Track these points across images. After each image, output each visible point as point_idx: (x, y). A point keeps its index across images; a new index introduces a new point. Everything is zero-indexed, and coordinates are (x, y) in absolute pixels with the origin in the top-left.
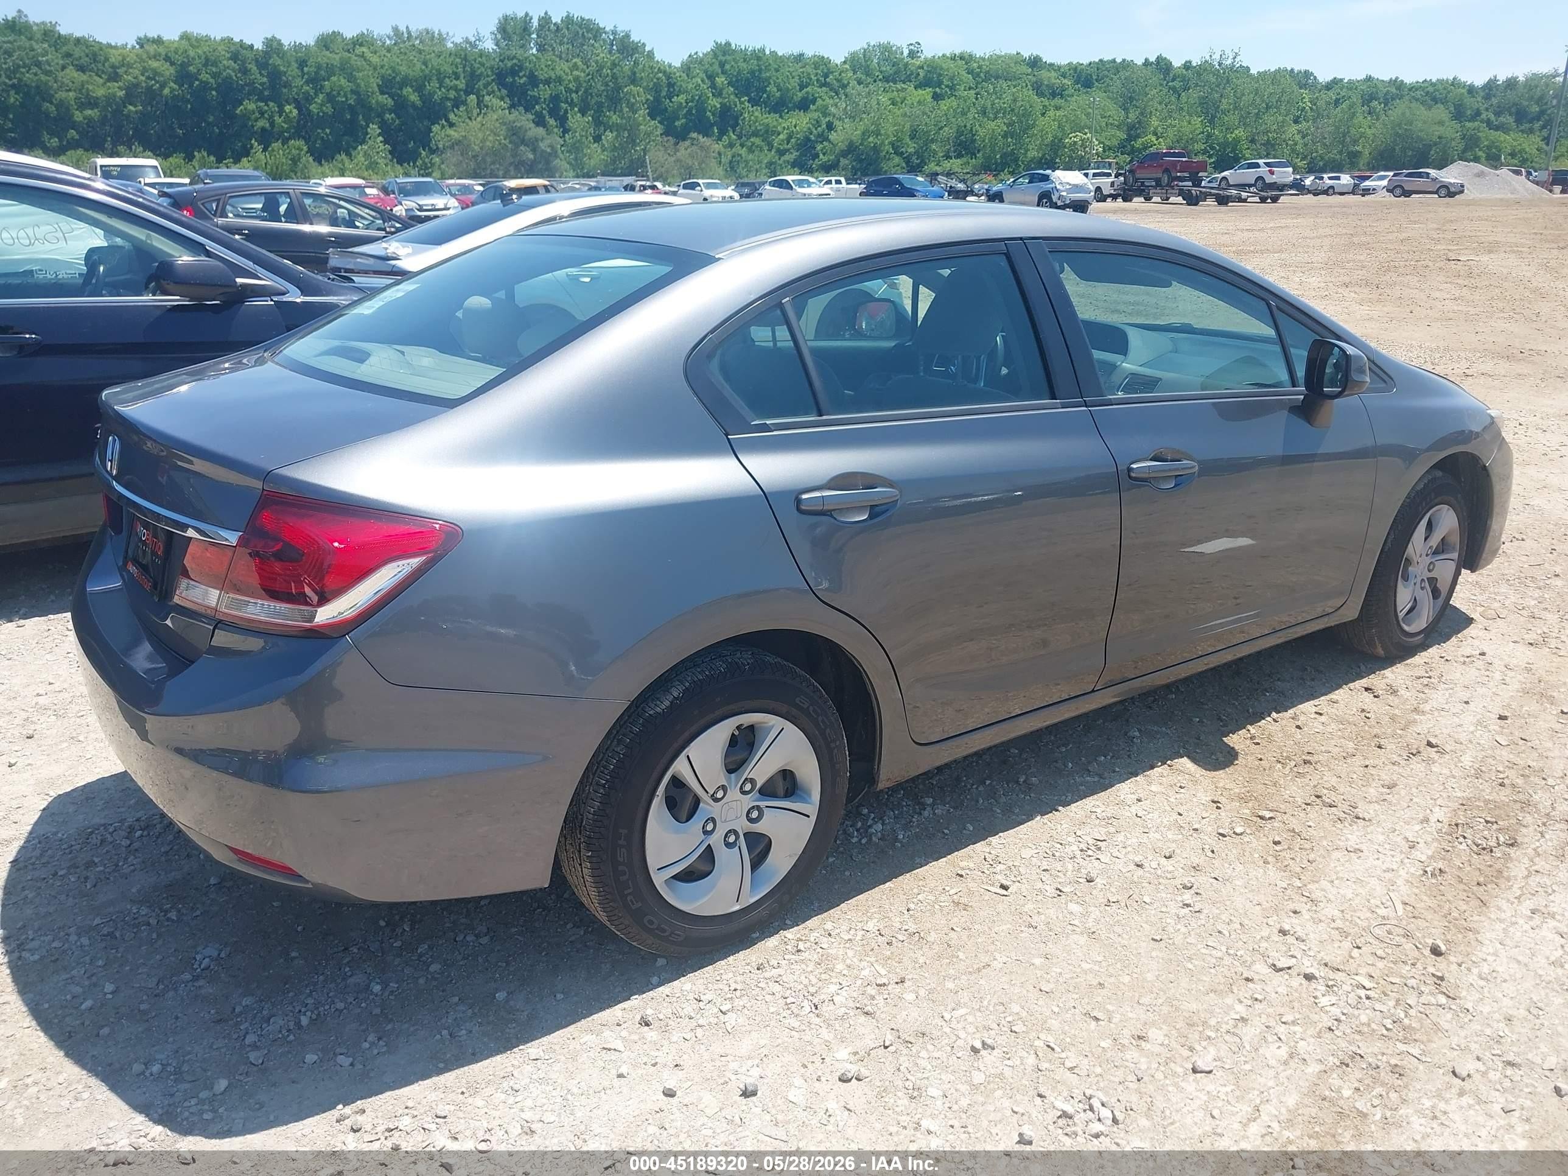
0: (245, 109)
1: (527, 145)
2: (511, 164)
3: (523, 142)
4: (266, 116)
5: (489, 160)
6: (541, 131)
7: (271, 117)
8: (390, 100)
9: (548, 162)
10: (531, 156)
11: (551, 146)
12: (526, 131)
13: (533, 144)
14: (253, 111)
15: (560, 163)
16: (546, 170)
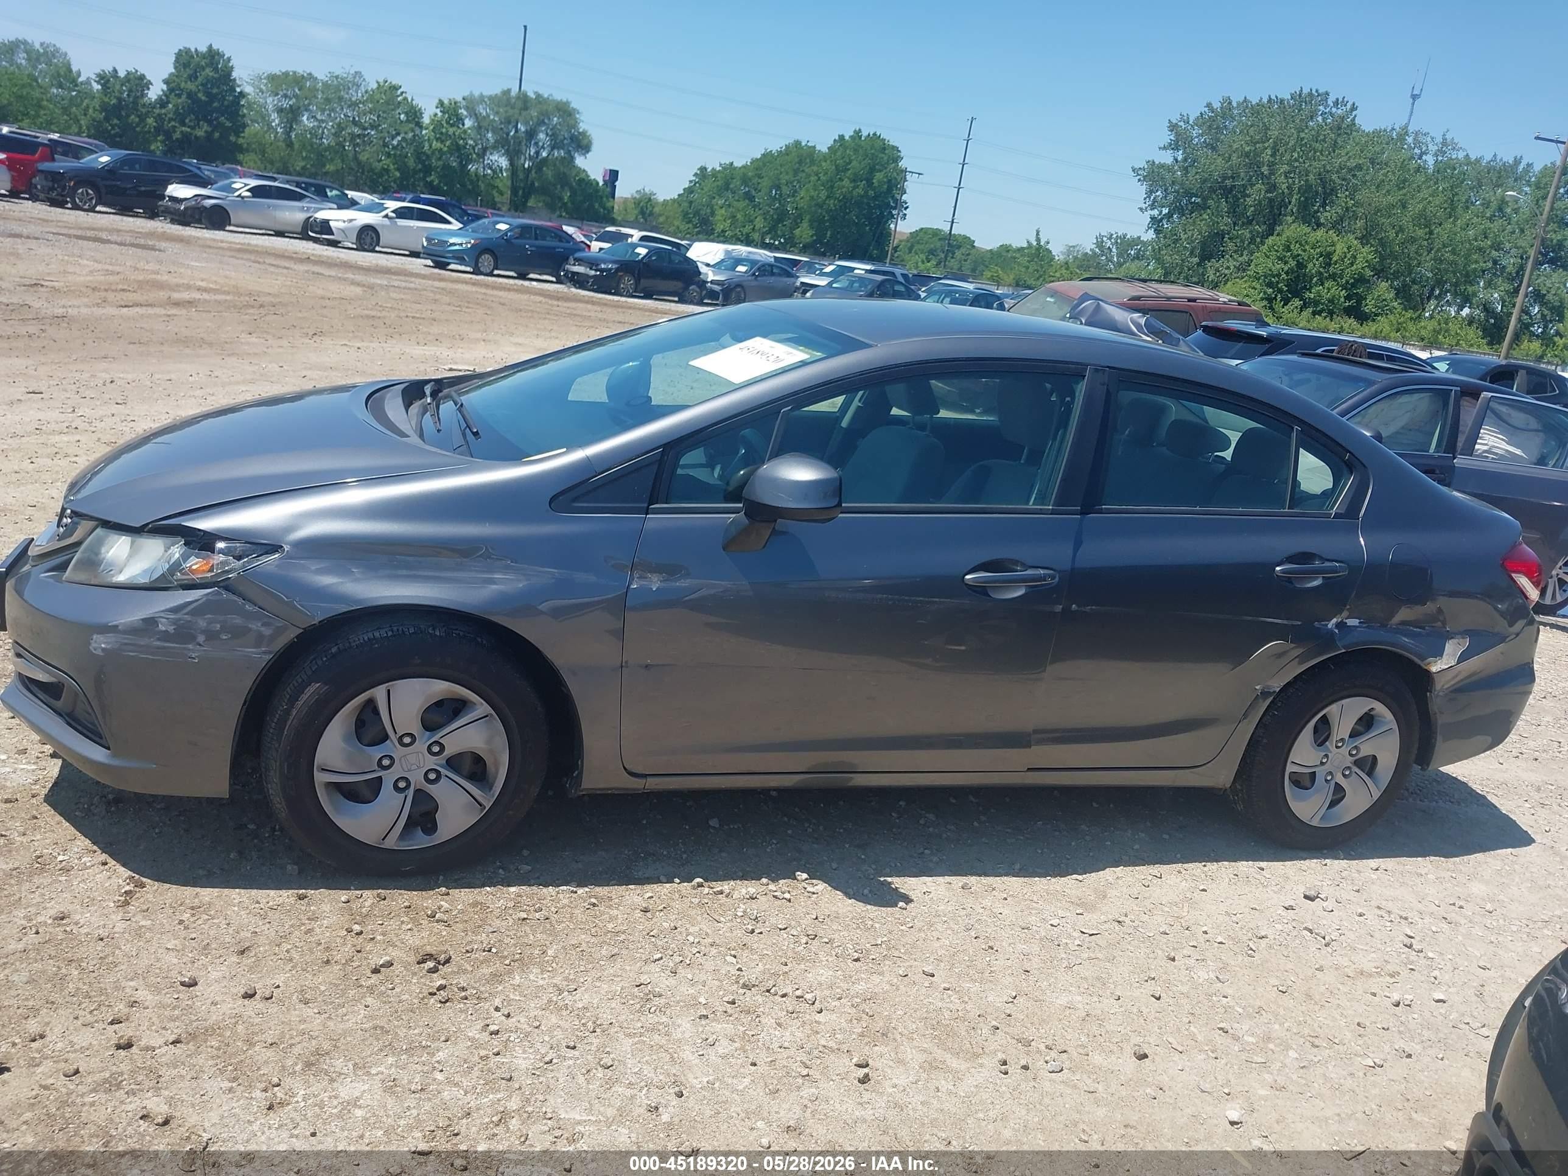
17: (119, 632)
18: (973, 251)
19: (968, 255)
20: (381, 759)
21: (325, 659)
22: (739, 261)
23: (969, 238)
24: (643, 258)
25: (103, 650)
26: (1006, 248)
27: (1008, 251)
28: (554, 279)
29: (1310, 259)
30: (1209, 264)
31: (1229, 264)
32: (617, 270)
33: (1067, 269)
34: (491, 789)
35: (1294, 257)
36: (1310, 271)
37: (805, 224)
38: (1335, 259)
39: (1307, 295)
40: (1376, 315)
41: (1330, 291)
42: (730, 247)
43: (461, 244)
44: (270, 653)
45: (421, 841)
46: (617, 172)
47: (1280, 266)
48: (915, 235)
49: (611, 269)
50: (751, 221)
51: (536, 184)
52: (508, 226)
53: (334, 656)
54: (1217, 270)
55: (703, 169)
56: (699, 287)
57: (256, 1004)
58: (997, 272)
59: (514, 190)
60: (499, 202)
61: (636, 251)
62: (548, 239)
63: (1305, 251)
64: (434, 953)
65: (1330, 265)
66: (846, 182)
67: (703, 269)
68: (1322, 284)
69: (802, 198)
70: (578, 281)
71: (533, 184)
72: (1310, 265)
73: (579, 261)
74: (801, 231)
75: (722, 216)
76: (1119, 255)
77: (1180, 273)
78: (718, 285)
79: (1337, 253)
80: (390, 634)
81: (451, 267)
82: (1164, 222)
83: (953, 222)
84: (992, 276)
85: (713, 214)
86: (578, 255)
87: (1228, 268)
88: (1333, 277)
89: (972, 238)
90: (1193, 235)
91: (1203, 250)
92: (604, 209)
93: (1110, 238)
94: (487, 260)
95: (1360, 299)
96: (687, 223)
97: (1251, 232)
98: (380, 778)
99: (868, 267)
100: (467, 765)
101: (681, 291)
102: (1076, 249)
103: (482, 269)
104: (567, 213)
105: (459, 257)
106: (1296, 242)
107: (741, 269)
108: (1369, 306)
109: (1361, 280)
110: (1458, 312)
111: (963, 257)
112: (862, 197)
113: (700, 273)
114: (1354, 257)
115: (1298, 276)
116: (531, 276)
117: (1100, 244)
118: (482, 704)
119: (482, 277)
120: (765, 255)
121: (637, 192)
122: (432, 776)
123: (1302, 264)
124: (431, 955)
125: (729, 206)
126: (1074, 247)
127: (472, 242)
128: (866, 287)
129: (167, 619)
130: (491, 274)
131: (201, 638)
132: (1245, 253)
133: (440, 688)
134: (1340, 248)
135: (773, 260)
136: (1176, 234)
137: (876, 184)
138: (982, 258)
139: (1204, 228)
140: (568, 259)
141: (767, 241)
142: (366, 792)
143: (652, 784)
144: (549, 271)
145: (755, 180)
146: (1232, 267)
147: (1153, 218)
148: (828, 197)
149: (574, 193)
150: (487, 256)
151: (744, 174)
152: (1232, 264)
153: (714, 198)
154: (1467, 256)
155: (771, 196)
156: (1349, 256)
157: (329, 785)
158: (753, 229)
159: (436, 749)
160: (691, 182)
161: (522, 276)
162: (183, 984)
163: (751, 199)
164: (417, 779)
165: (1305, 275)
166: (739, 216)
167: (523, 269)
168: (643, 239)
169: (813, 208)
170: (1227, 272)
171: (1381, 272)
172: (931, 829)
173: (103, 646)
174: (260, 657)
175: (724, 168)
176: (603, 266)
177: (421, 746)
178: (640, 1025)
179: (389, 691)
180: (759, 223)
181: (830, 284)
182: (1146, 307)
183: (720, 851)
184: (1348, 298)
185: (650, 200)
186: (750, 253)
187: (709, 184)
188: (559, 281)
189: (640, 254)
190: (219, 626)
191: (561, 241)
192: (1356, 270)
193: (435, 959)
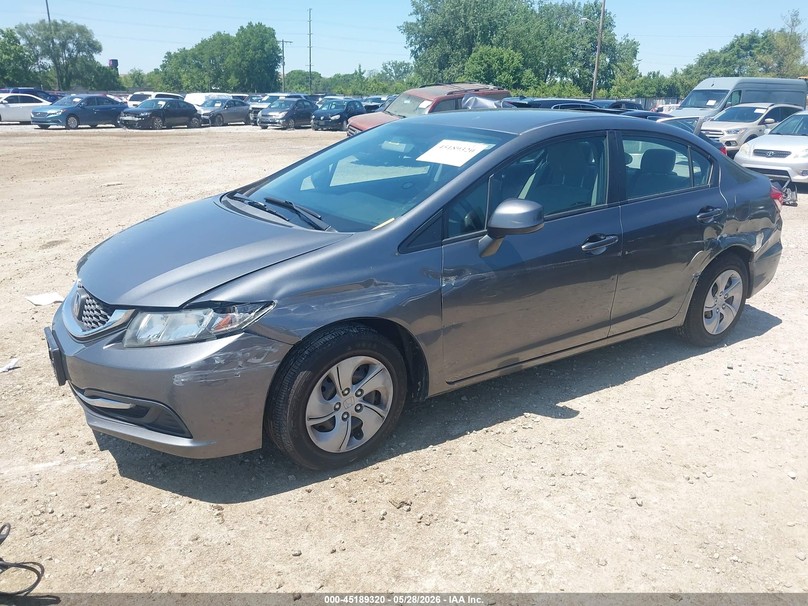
17: (192, 370)
18: (321, 80)
19: (319, 81)
20: (335, 406)
21: (304, 359)
22: (215, 101)
23: (318, 73)
24: (164, 107)
25: (183, 382)
26: (338, 76)
27: (339, 77)
28: (113, 126)
29: (493, 62)
30: (444, 71)
31: (454, 70)
32: (151, 115)
33: (376, 83)
34: (385, 407)
35: (486, 62)
36: (494, 68)
37: (232, 77)
38: (504, 61)
39: (495, 80)
40: (528, 86)
41: (505, 77)
42: (207, 94)
43: (55, 114)
44: (278, 362)
45: (358, 443)
46: (117, 60)
47: (480, 67)
48: (289, 75)
49: (147, 116)
50: (203, 79)
51: (73, 73)
52: (80, 99)
53: (308, 356)
54: (448, 74)
55: (169, 53)
56: (197, 118)
57: (339, 554)
58: (340, 89)
59: (60, 78)
60: (53, 86)
61: (159, 103)
62: (105, 103)
63: (490, 59)
64: (404, 500)
65: (503, 64)
66: (250, 51)
67: (198, 108)
68: (501, 74)
69: (228, 63)
70: (129, 125)
71: (71, 73)
72: (494, 66)
73: (128, 114)
74: (232, 80)
75: (186, 78)
76: (396, 72)
77: (431, 77)
78: (207, 115)
79: (505, 57)
80: (333, 337)
81: (51, 127)
82: (418, 52)
83: (310, 66)
84: (338, 91)
85: (180, 78)
86: (126, 110)
87: (453, 72)
88: (505, 70)
89: (319, 73)
90: (433, 57)
91: (440, 63)
92: (116, 82)
93: (390, 64)
94: (72, 121)
95: (520, 79)
96: (166, 84)
97: (461, 52)
98: (334, 416)
99: (286, 95)
100: (373, 398)
101: (188, 122)
102: (374, 72)
103: (70, 126)
104: (95, 88)
105: (56, 121)
106: (485, 55)
107: (218, 105)
108: (524, 82)
109: (518, 70)
110: (561, 80)
111: (317, 83)
112: (261, 58)
113: (197, 111)
114: (513, 58)
115: (489, 71)
116: (98, 126)
117: (385, 68)
118: (380, 364)
119: (72, 130)
120: (228, 96)
121: (131, 70)
122: (359, 408)
123: (490, 65)
124: (403, 502)
125: (188, 72)
126: (372, 71)
127: (62, 111)
128: (289, 105)
129: (220, 356)
130: (77, 128)
131: (240, 363)
132: (460, 63)
133: (360, 360)
134: (506, 56)
135: (232, 98)
136: (425, 58)
137: (266, 51)
138: (327, 82)
139: (438, 53)
140: (120, 113)
141: (213, 89)
142: (330, 425)
143: (456, 386)
144: (111, 121)
145: (200, 56)
146: (456, 71)
147: (412, 51)
148: (242, 60)
149: (96, 76)
150: (72, 118)
151: (193, 54)
152: (455, 69)
153: (179, 69)
154: (561, 52)
155: (210, 64)
156: (510, 58)
157: (313, 426)
158: (204, 83)
159: (359, 393)
160: (163, 61)
161: (94, 127)
162: (295, 555)
163: (200, 67)
164: (352, 412)
165: (492, 71)
166: (195, 77)
167: (93, 123)
168: (157, 96)
169: (235, 68)
170: (453, 74)
171: (526, 65)
172: (559, 377)
173: (182, 380)
174: (273, 365)
175: (181, 52)
176: (142, 115)
177: (352, 394)
178: (525, 508)
179: (338, 368)
180: (207, 79)
181: (270, 106)
182: (457, 97)
183: (480, 412)
184: (514, 79)
185: (140, 74)
186: (218, 96)
187: (174, 61)
188: (117, 126)
189: (161, 105)
190: (249, 354)
191: (113, 104)
192: (515, 65)
193: (406, 504)
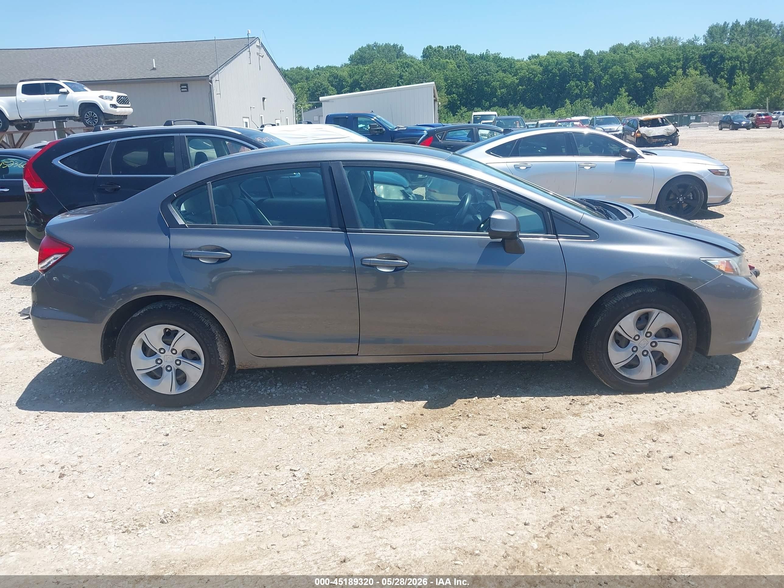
0: (570, 85)
1: (707, 94)
2: (696, 105)
3: (705, 93)
4: (579, 87)
5: (683, 102)
6: (717, 86)
7: (582, 88)
8: (641, 75)
9: (718, 102)
10: (708, 99)
11: (721, 94)
12: (708, 86)
13: (711, 94)
14: (574, 86)
15: (726, 103)
16: (717, 107)
